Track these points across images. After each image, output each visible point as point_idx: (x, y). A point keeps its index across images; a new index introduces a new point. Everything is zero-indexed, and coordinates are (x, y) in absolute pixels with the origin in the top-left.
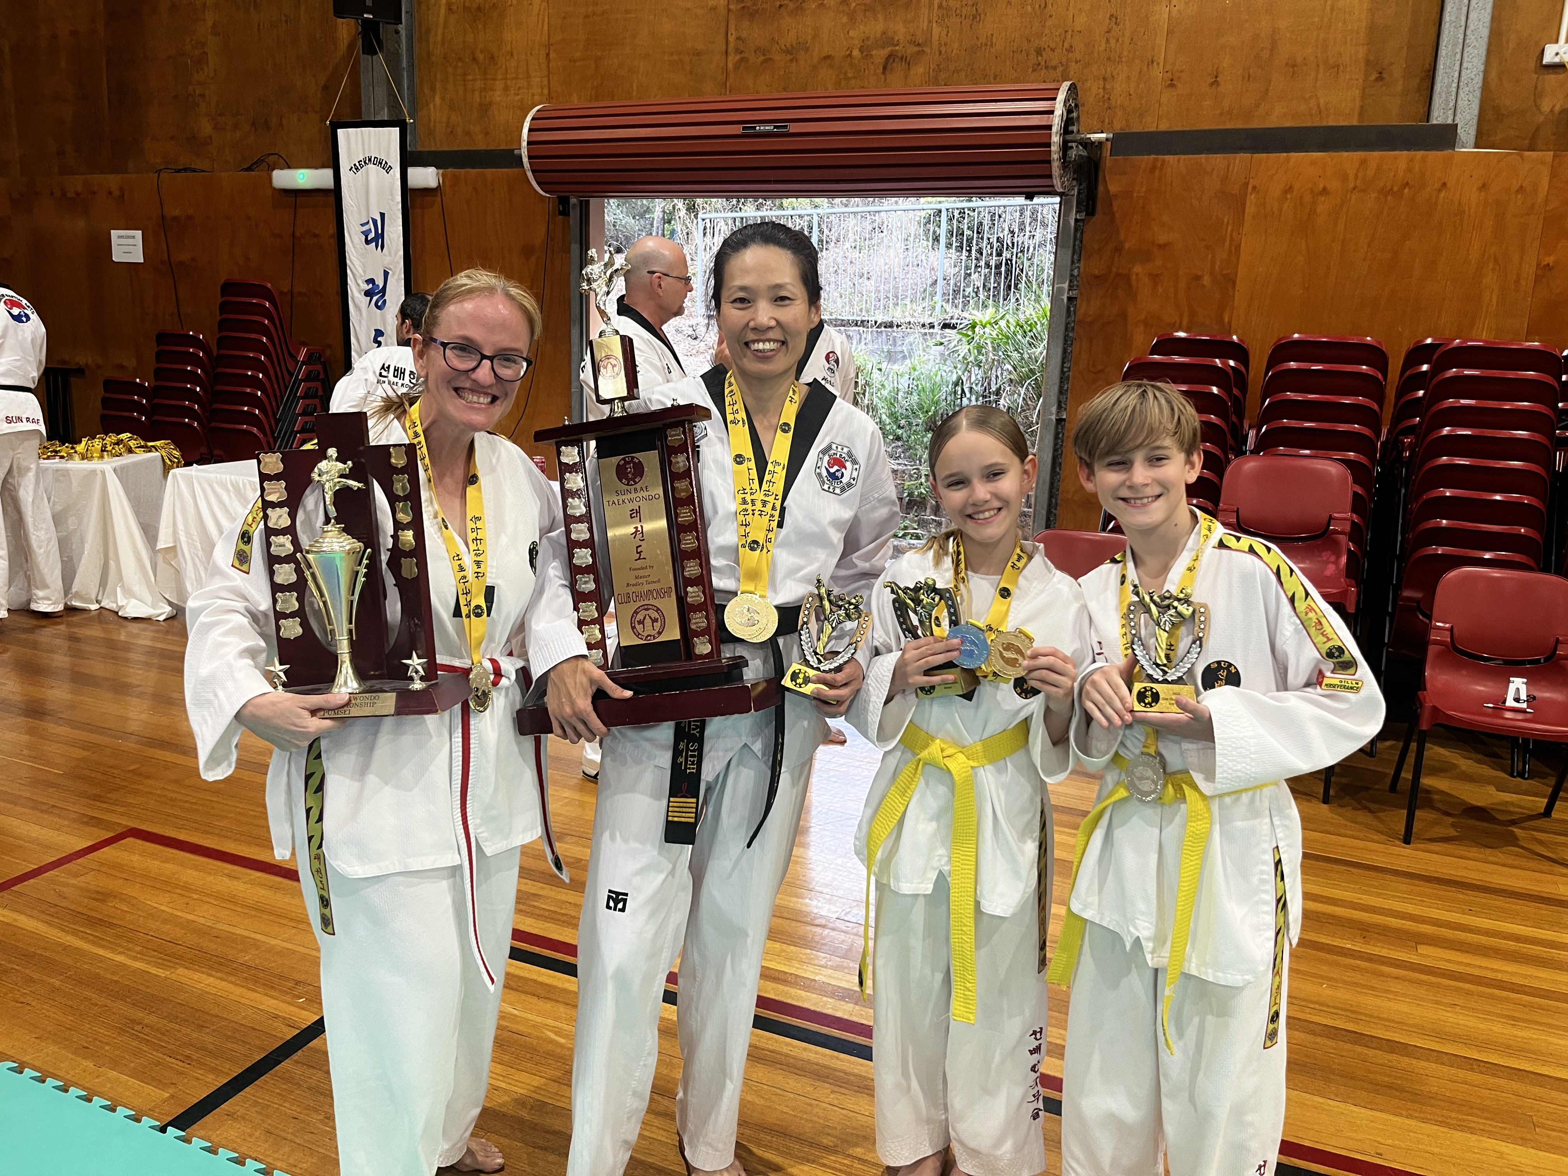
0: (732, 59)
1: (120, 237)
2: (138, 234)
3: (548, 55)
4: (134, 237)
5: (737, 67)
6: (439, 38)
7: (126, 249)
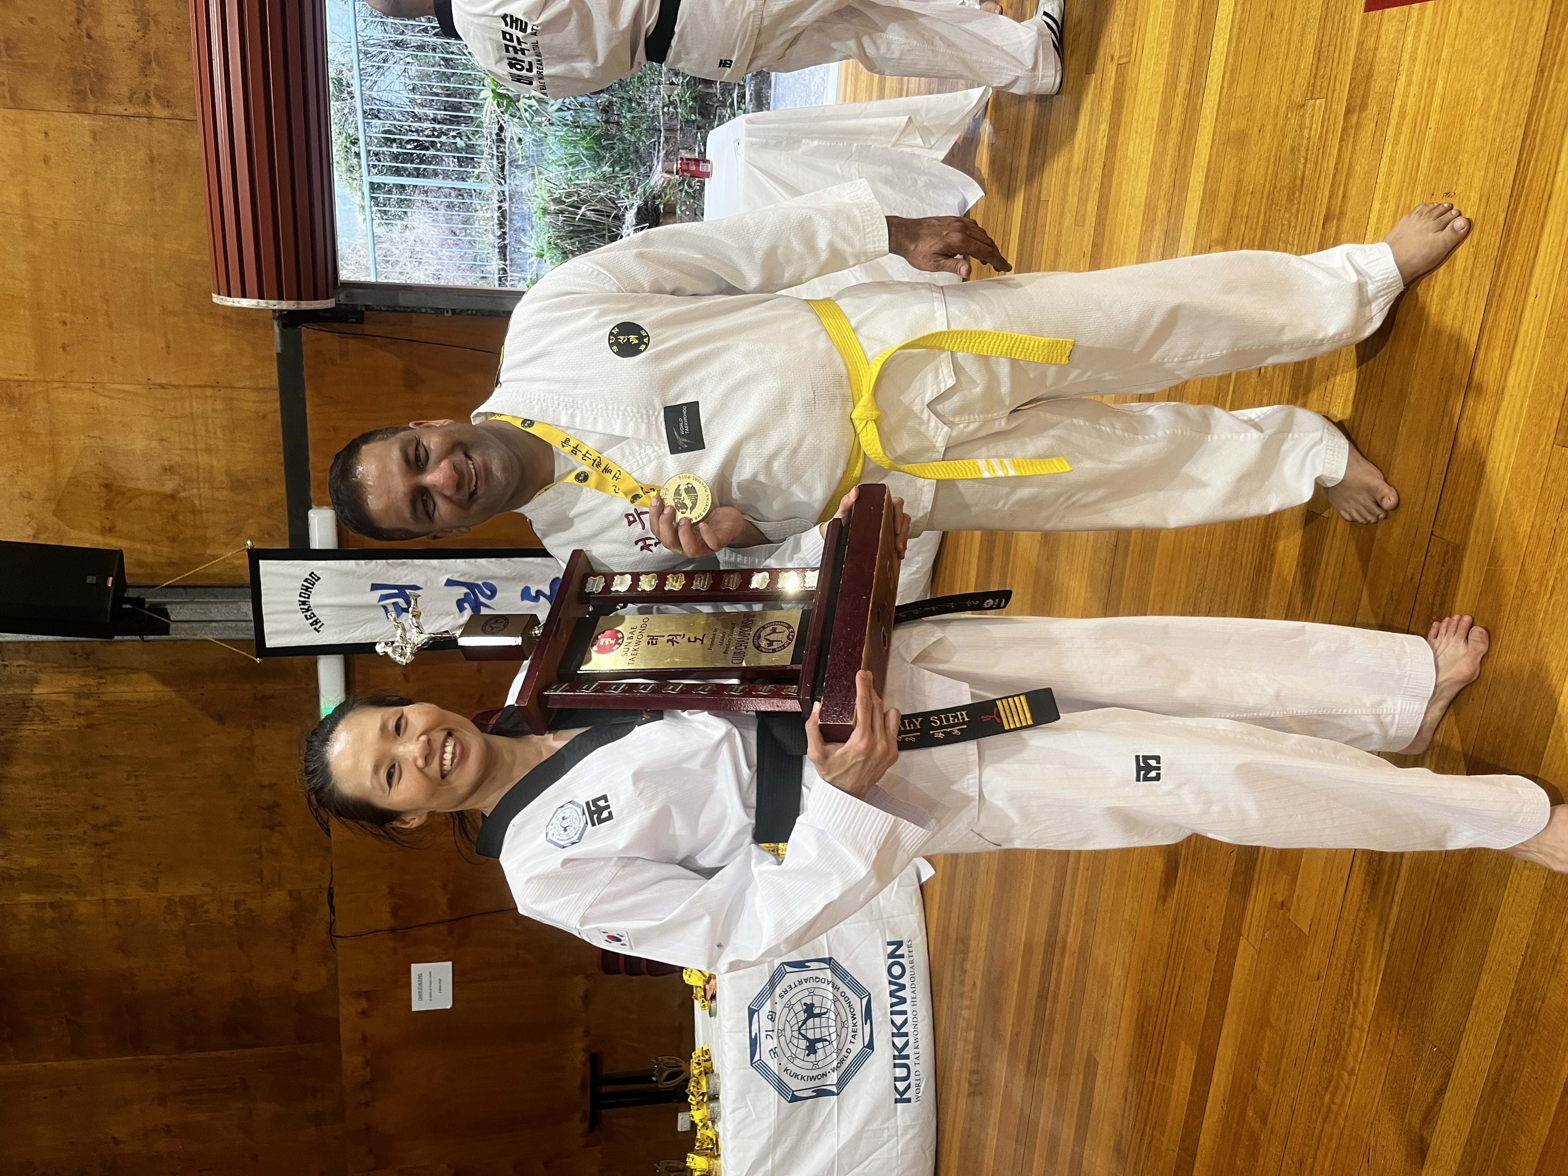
0: (159, 111)
1: (420, 997)
2: (416, 969)
3: (162, 386)
4: (420, 976)
5: (168, 104)
6: (149, 548)
7: (435, 986)
